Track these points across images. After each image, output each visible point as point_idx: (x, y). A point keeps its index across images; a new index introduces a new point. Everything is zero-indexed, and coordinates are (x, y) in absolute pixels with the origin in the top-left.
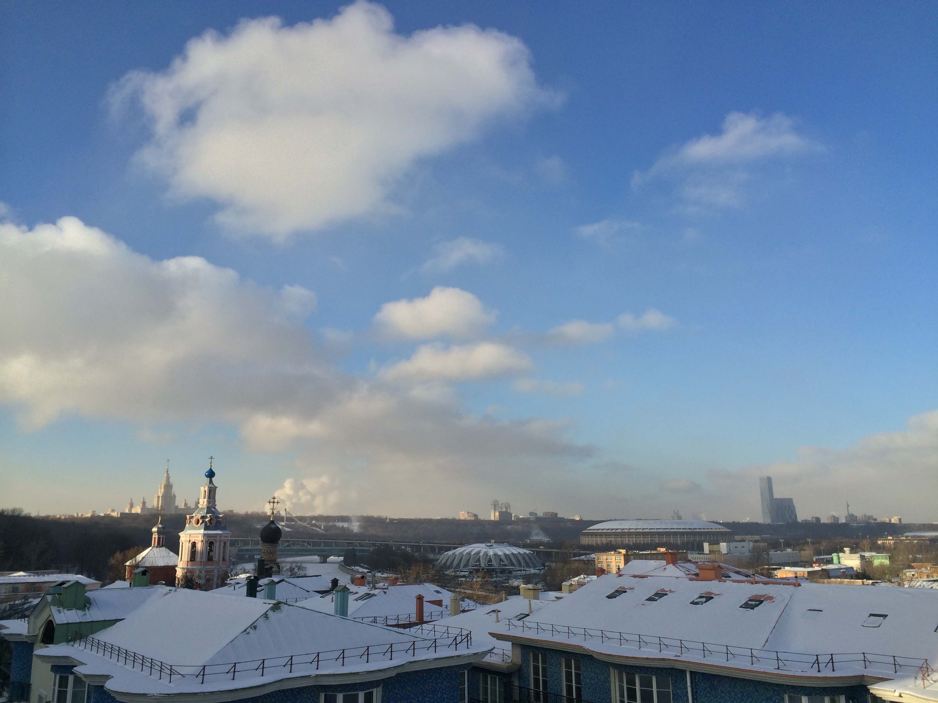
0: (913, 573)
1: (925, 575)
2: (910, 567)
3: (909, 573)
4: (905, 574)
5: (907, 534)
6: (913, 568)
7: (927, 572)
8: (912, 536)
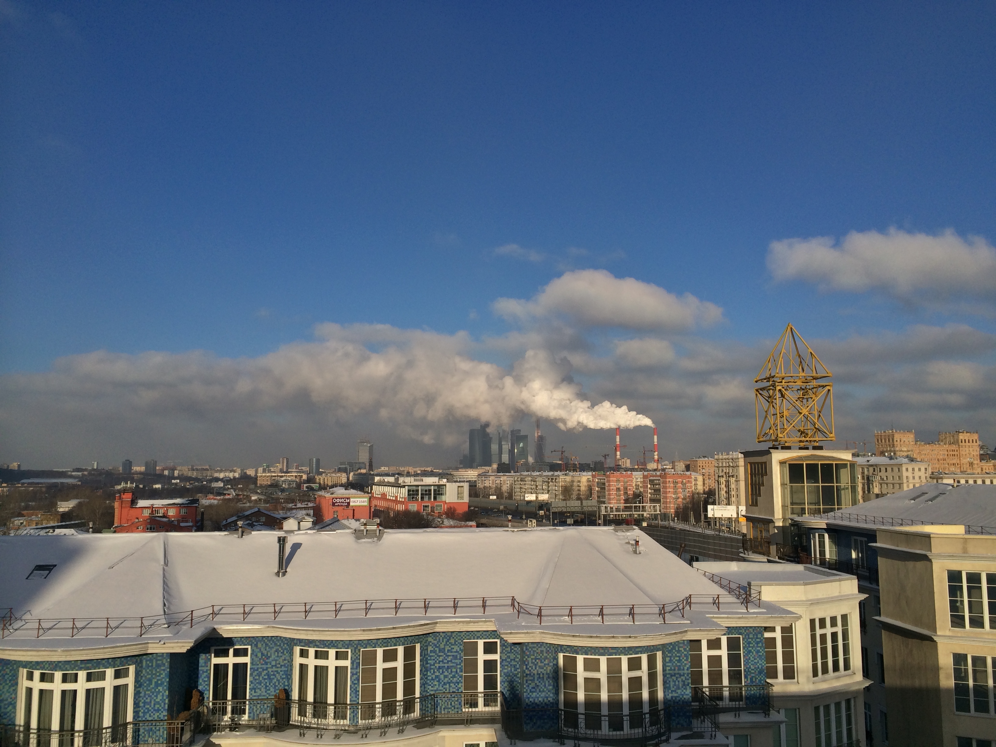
0: (22, 521)
1: (34, 523)
2: (20, 515)
3: (17, 521)
4: (13, 523)
5: (23, 481)
6: (23, 515)
7: (37, 519)
8: (29, 483)
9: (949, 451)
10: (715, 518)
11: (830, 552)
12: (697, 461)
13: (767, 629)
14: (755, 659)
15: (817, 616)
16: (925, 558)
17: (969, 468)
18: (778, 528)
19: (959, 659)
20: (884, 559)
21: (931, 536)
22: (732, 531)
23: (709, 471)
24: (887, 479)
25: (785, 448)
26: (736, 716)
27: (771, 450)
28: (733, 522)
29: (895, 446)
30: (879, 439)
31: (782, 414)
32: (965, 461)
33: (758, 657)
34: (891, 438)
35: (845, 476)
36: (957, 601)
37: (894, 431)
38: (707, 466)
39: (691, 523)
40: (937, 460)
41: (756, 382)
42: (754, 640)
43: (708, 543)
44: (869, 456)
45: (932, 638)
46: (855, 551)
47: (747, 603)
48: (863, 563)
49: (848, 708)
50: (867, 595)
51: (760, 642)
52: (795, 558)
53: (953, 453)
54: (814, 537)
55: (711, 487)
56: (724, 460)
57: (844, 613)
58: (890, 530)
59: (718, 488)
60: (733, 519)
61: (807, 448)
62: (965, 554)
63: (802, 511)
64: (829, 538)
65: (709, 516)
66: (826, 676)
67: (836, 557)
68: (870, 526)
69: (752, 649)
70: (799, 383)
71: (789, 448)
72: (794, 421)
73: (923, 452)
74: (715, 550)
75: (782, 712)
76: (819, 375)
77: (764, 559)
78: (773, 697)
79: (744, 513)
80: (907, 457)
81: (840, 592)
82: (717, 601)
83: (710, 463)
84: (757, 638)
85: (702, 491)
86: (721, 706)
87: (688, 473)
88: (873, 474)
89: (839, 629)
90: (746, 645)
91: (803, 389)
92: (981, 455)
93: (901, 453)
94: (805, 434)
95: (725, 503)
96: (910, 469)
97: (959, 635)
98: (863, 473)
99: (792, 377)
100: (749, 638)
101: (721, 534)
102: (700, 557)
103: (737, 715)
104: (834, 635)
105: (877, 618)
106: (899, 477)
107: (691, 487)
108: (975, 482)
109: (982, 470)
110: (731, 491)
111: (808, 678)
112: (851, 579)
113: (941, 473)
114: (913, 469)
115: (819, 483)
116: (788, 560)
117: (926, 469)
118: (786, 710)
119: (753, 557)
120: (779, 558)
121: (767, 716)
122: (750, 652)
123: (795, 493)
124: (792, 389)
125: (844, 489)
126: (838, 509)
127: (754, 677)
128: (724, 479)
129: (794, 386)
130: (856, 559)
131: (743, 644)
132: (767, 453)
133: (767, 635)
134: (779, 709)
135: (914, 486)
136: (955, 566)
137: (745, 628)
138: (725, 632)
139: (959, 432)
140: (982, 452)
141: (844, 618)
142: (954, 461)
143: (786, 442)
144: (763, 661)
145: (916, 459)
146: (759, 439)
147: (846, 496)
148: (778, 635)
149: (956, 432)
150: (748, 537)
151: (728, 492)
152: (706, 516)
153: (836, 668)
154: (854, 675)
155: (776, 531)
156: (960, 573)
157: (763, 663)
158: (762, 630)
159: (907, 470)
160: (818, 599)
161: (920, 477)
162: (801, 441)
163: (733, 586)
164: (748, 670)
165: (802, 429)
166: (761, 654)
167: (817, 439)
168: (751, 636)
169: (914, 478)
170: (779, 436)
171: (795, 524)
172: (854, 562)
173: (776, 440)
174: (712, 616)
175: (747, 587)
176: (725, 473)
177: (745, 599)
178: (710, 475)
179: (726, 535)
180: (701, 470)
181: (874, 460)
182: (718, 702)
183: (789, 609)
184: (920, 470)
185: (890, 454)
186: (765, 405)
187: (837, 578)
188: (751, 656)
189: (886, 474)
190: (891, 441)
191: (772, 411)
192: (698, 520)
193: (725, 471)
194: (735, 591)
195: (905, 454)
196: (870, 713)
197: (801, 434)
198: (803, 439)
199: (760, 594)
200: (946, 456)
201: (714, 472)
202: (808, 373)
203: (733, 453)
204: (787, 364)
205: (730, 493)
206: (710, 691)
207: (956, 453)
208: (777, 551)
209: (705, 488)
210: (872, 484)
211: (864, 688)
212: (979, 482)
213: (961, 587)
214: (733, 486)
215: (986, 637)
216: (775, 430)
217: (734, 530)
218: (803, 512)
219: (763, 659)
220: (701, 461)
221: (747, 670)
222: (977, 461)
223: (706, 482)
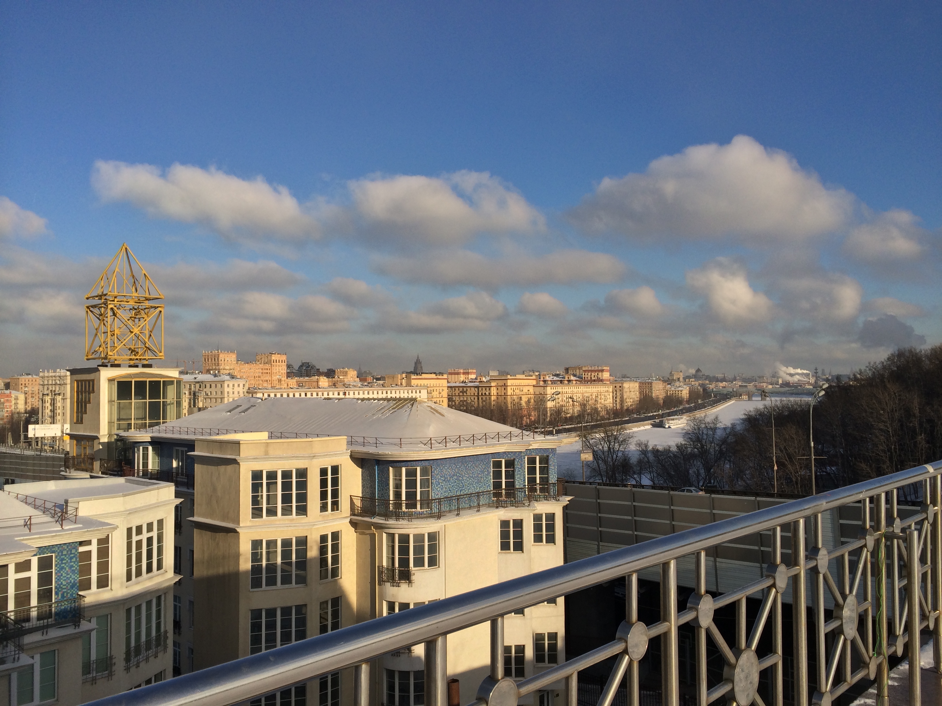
9: (263, 369)
10: (37, 438)
11: (153, 463)
12: (19, 379)
13: (81, 543)
14: (68, 574)
15: (134, 526)
16: (234, 462)
17: (278, 384)
18: (103, 444)
19: (256, 544)
20: (200, 466)
21: (241, 442)
22: (56, 450)
23: (33, 389)
24: (211, 394)
25: (114, 366)
26: (43, 634)
27: (100, 368)
28: (57, 441)
29: (220, 365)
30: (206, 359)
31: (113, 332)
32: (276, 378)
33: (70, 572)
34: (216, 358)
35: (171, 392)
36: (258, 496)
37: (220, 352)
38: (30, 384)
39: (8, 445)
40: (253, 377)
41: (87, 299)
42: (67, 556)
43: (26, 464)
44: (196, 374)
45: (236, 530)
46: (176, 460)
47: (62, 520)
48: (182, 471)
49: (159, 604)
50: (182, 500)
51: (74, 557)
52: (119, 471)
53: (267, 371)
54: (139, 450)
55: (34, 406)
56: (50, 378)
57: (159, 518)
58: (207, 439)
59: (42, 406)
60: (58, 438)
61: (137, 366)
62: (266, 456)
63: (128, 426)
64: (153, 450)
65: (29, 436)
66: (140, 578)
67: (158, 467)
68: (191, 437)
69: (65, 565)
70: (132, 303)
71: (118, 366)
72: (125, 340)
73: (242, 371)
74: (34, 471)
75: (94, 620)
76: (152, 296)
77: (87, 475)
78: (84, 608)
79: (68, 431)
80: (229, 374)
81: (157, 500)
82: (29, 523)
83: (34, 380)
84: (71, 554)
85: (23, 411)
86: (27, 628)
87: (8, 392)
88: (199, 390)
89: (154, 534)
90: (58, 562)
91: (136, 309)
92: (288, 373)
93: (225, 371)
94: (135, 353)
95: (49, 422)
96: (231, 385)
97: (257, 524)
98: (190, 389)
99: (125, 296)
100: (62, 555)
101: (42, 454)
102: (17, 479)
103: (45, 633)
104: (150, 540)
105: (191, 519)
106: (221, 392)
107: (11, 406)
108: (282, 395)
109: (288, 386)
110: (56, 409)
111: (122, 584)
112: (169, 486)
113: (256, 389)
114: (234, 385)
115: (146, 399)
116: (111, 475)
117: (244, 385)
118: (98, 617)
119: (75, 474)
120: (102, 473)
121: (77, 627)
122: (63, 568)
123: (123, 409)
124: (125, 309)
125: (169, 404)
126: (163, 423)
127: (65, 592)
128: (49, 397)
129: (126, 305)
130: (176, 468)
131: (56, 561)
132: (96, 370)
133: (82, 549)
134: (91, 618)
135: (233, 399)
136: (257, 466)
137: (59, 546)
138: (35, 553)
139: (272, 354)
140: (288, 371)
141: (160, 523)
142: (267, 378)
143: (116, 360)
144: (76, 575)
145: (236, 376)
146: (87, 356)
147: (171, 411)
148: (94, 548)
149: (270, 353)
150: (71, 455)
151: (53, 411)
152: (26, 437)
153: (149, 569)
154: (166, 574)
155: (101, 447)
156: (261, 472)
157: (76, 577)
158: (76, 545)
159: (228, 386)
160: (135, 509)
161: (239, 393)
162: (131, 359)
163: (49, 505)
164: (60, 586)
165: (133, 347)
166: (74, 568)
167: (147, 357)
168: (65, 552)
169: (233, 393)
170: (109, 354)
171: (121, 439)
172: (174, 471)
173: (106, 358)
174: (22, 538)
175: (64, 505)
176: (51, 391)
177: (61, 517)
178: (33, 394)
179: (49, 454)
180: (23, 388)
181: (201, 377)
182: (24, 625)
183: (106, 521)
184: (239, 385)
185: (215, 372)
186: (96, 322)
187: (156, 486)
188: (63, 572)
189: (211, 390)
190: (216, 360)
191: (102, 328)
192: (16, 440)
193: (51, 389)
194: (50, 510)
195: (228, 372)
196: (180, 605)
197: (132, 352)
198: (133, 357)
199: (77, 511)
200: (261, 374)
201: (39, 390)
202: (141, 294)
203: (60, 370)
204: (120, 284)
205: (55, 412)
206: (16, 615)
207: (268, 371)
208: (100, 467)
209: (27, 407)
210: (198, 399)
211: (174, 584)
212: (285, 395)
213: (262, 484)
214: (59, 404)
215: (278, 523)
216: (105, 348)
217: (57, 448)
218: (129, 428)
219: (76, 573)
220: (24, 379)
221: (58, 586)
222: (284, 378)
223: (28, 401)
